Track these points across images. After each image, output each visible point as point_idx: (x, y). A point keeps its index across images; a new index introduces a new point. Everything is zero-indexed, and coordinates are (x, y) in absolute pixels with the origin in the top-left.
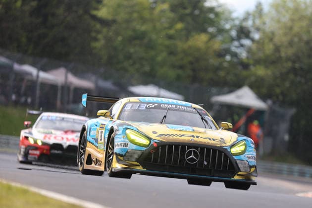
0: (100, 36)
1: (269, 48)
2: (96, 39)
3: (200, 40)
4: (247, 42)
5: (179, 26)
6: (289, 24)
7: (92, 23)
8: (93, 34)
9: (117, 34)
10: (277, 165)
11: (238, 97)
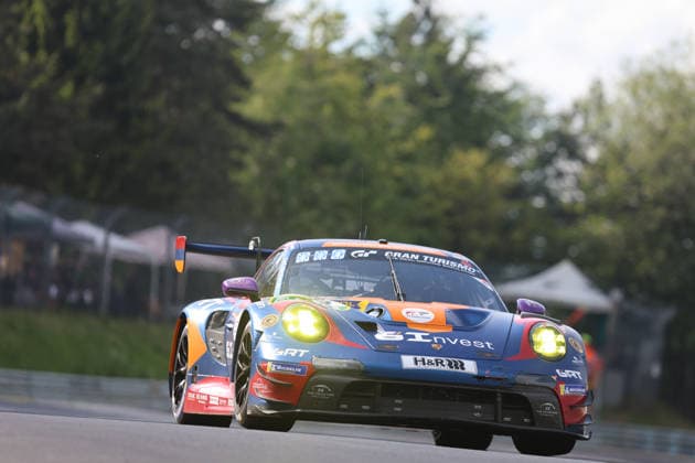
0: (248, 159)
2: (240, 165)
3: (468, 163)
5: (424, 133)
7: (234, 130)
8: (234, 155)
10: (632, 432)
11: (549, 285)
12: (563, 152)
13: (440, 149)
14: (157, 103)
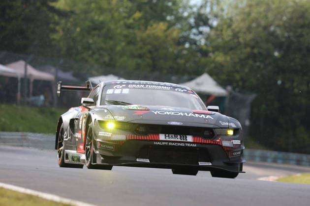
0: (58, 28)
1: (227, 34)
2: (54, 31)
3: (159, 28)
4: (205, 29)
5: (138, 15)
6: (247, 10)
8: (52, 26)
9: (76, 25)
11: (198, 84)
12: (201, 23)
13: (146, 22)
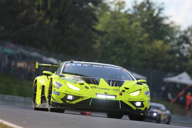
0: (97, 41)
2: (95, 43)
3: (158, 44)
5: (146, 35)
8: (94, 40)
12: (185, 42)
13: (150, 40)
14: (72, 25)
